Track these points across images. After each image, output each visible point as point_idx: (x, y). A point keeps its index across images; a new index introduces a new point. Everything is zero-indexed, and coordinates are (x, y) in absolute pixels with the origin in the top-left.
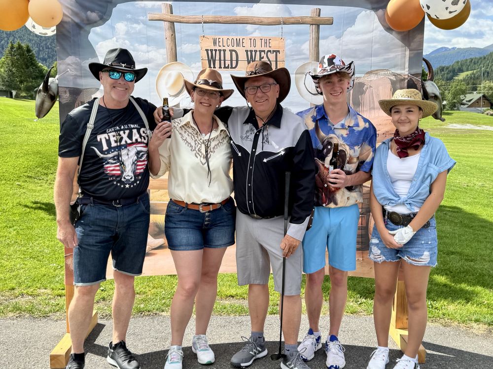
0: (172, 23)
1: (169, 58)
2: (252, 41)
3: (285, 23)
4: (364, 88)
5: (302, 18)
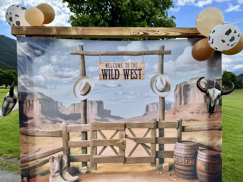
0: (83, 56)
1: (81, 75)
2: (127, 64)
3: (144, 54)
4: (190, 88)
5: (154, 51)
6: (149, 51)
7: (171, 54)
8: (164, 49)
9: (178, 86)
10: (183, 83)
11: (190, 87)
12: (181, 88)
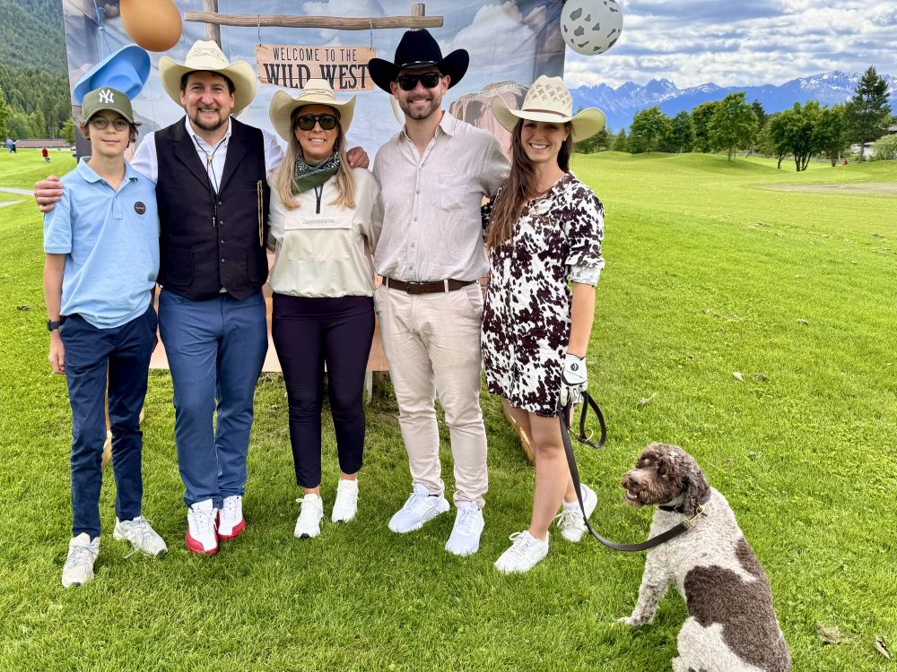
0: (216, 25)
2: (329, 52)
3: (375, 27)
4: (482, 109)
5: (399, 18)
6: (387, 18)
7: (442, 25)
8: (423, 14)
9: (454, 106)
10: (466, 97)
11: (483, 107)
12: (461, 110)
